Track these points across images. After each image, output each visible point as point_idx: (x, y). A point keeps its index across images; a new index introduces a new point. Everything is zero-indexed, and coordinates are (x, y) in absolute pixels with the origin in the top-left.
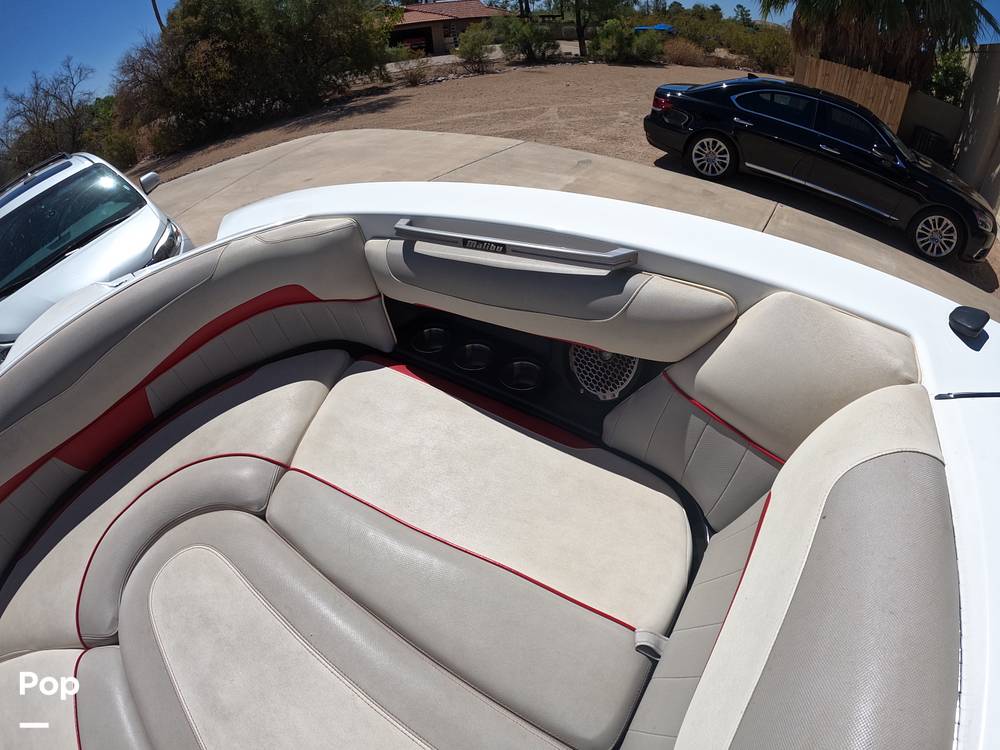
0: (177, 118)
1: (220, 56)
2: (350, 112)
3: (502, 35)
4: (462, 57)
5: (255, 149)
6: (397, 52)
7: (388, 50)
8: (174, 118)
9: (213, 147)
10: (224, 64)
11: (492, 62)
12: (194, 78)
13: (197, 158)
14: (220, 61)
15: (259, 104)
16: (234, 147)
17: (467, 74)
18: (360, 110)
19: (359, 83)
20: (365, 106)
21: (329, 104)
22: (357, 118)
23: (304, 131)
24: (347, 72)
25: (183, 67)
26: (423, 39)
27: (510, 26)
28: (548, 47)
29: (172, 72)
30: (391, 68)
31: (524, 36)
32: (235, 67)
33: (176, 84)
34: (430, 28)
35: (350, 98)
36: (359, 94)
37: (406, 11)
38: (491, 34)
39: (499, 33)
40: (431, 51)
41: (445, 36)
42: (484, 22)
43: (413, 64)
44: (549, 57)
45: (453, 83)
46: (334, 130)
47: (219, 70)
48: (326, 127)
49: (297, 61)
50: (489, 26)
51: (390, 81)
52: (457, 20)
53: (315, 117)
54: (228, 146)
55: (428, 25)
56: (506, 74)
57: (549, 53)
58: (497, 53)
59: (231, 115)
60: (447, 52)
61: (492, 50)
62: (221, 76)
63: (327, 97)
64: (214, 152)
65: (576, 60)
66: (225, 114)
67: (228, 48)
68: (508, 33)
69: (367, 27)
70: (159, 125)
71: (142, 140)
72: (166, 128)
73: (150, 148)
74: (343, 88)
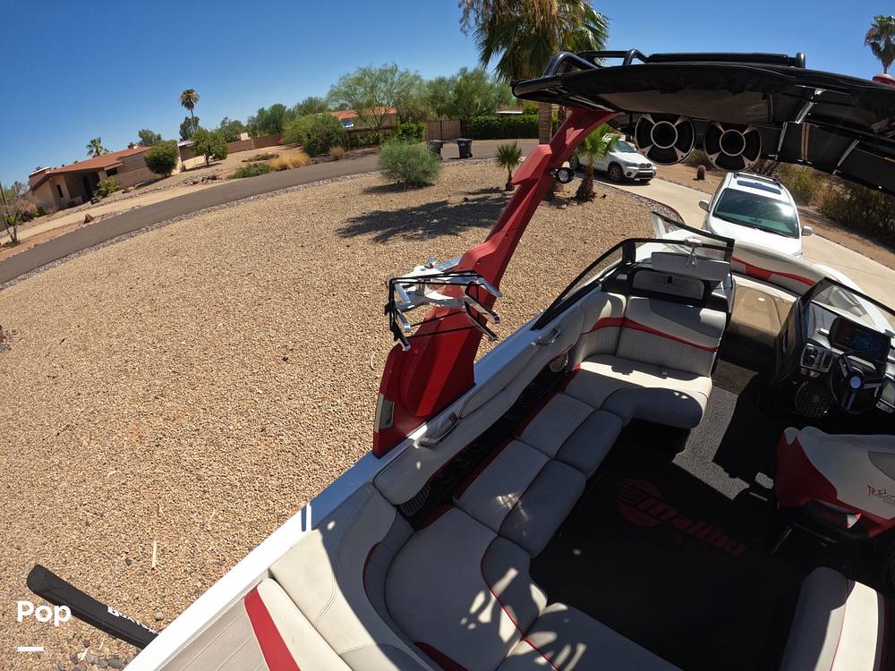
8: (848, 197)
9: (856, 236)
13: (842, 235)
64: (854, 239)
70: (838, 194)
71: (820, 193)
72: (839, 199)
73: (821, 202)
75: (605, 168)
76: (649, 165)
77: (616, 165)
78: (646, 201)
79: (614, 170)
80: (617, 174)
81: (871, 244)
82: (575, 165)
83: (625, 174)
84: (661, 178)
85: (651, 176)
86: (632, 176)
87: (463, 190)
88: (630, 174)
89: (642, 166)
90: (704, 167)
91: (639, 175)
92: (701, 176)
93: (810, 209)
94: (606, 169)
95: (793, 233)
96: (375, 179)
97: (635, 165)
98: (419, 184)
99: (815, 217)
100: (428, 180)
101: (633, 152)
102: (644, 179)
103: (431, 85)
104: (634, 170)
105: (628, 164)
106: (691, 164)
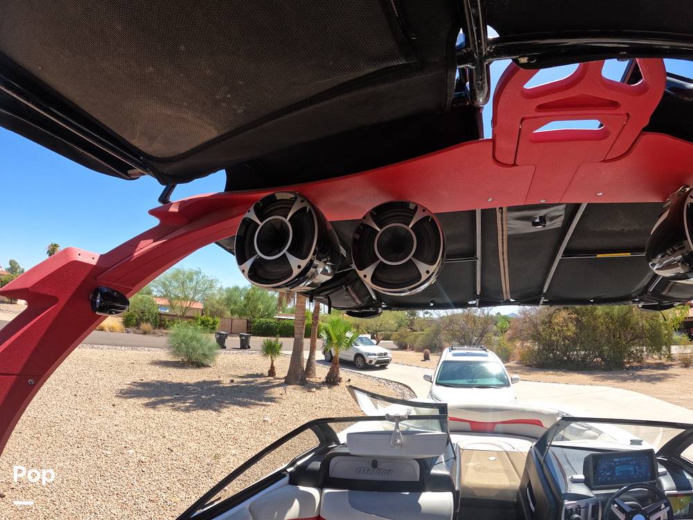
0: (539, 348)
1: (571, 322)
8: (537, 347)
9: (551, 372)
10: (572, 327)
12: (554, 329)
13: (540, 375)
14: (570, 325)
15: (586, 356)
16: (562, 377)
18: (641, 378)
19: (651, 358)
20: (647, 376)
21: (627, 369)
25: (550, 322)
29: (544, 323)
32: (578, 331)
33: (544, 329)
35: (641, 368)
36: (650, 366)
47: (569, 330)
48: (622, 384)
53: (614, 375)
54: (559, 375)
59: (568, 358)
62: (569, 333)
63: (629, 363)
64: (550, 375)
66: (565, 355)
67: (577, 320)
70: (528, 348)
71: (516, 351)
72: (531, 351)
73: (518, 357)
74: (640, 360)
75: (352, 359)
76: (385, 354)
77: (359, 355)
78: (384, 381)
79: (359, 360)
80: (359, 363)
81: (563, 373)
82: (329, 358)
83: (367, 362)
84: (396, 363)
85: (387, 362)
86: (373, 363)
87: (233, 373)
88: (371, 361)
89: (380, 355)
90: (428, 350)
91: (378, 362)
92: (426, 358)
93: (511, 364)
95: (505, 383)
96: (164, 355)
97: (375, 355)
98: (199, 365)
99: (517, 368)
100: (206, 362)
101: (372, 344)
102: (383, 365)
104: (375, 359)
105: (369, 354)
106: (419, 350)
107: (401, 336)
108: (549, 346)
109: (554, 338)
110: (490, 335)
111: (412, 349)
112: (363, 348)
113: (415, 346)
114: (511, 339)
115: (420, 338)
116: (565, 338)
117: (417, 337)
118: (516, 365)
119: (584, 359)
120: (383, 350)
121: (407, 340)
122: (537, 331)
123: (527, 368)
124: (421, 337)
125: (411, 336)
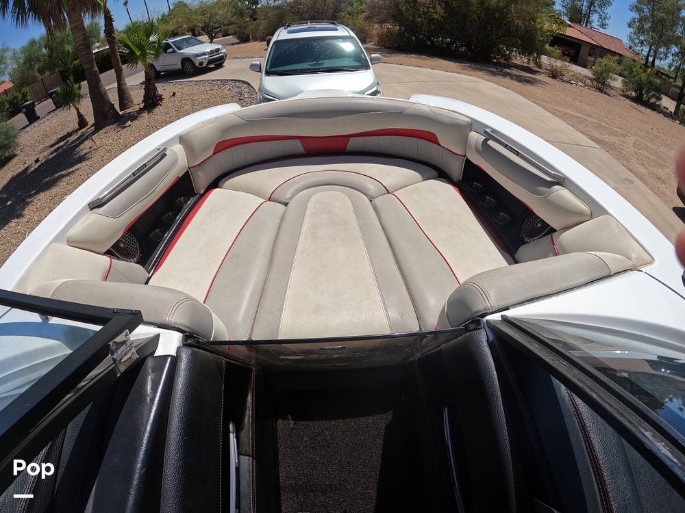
0: (400, 30)
1: (440, 4)
2: (505, 75)
3: (626, 72)
4: (593, 74)
5: (438, 69)
6: (553, 51)
7: (547, 46)
8: (398, 28)
9: (414, 55)
10: (440, 10)
11: (612, 88)
12: (419, 10)
13: (402, 57)
14: (438, 7)
15: (451, 44)
16: (426, 62)
17: (591, 87)
18: (512, 77)
19: (519, 60)
20: (517, 76)
21: (495, 64)
22: (507, 80)
23: (472, 73)
24: (515, 49)
25: (415, 1)
26: (573, 50)
27: (634, 69)
28: (654, 96)
29: (407, 1)
30: (544, 59)
31: (641, 80)
32: (446, 15)
33: (407, 10)
34: (581, 45)
35: (509, 66)
36: (517, 67)
37: (570, 26)
38: (619, 68)
39: (625, 70)
40: (575, 60)
41: (589, 55)
42: (617, 58)
43: (559, 64)
44: (651, 103)
45: (579, 89)
46: (490, 81)
47: (436, 12)
48: (487, 77)
49: (486, 28)
50: (619, 63)
51: (540, 68)
52: (601, 48)
53: (483, 67)
54: (422, 59)
55: (581, 43)
56: (616, 100)
57: (653, 100)
58: (617, 83)
59: (432, 42)
60: (585, 66)
61: (615, 79)
62: (436, 16)
63: (495, 58)
65: (668, 115)
66: (430, 40)
67: (447, 3)
68: (631, 72)
69: (539, 26)
70: (388, 28)
71: (374, 32)
72: (390, 32)
73: (376, 39)
74: (508, 58)
75: (179, 66)
76: (218, 50)
77: (186, 60)
79: (187, 65)
80: (190, 69)
81: (428, 58)
83: (197, 65)
84: (234, 58)
85: (222, 59)
86: (204, 65)
88: (201, 63)
89: (212, 52)
91: (210, 62)
93: (369, 45)
94: (181, 67)
95: (362, 64)
97: (204, 54)
99: (375, 50)
101: (201, 42)
102: (217, 62)
103: (24, 50)
104: (205, 59)
105: (197, 55)
106: (263, 39)
107: (240, 27)
108: (411, 28)
109: (419, 20)
110: (343, 14)
111: (255, 39)
112: (189, 51)
113: (257, 35)
114: (367, 19)
115: (262, 27)
116: (431, 21)
117: (258, 25)
118: (375, 47)
119: (449, 45)
120: (214, 47)
121: (247, 31)
122: (399, 10)
123: (386, 50)
124: (263, 24)
125: (252, 25)
